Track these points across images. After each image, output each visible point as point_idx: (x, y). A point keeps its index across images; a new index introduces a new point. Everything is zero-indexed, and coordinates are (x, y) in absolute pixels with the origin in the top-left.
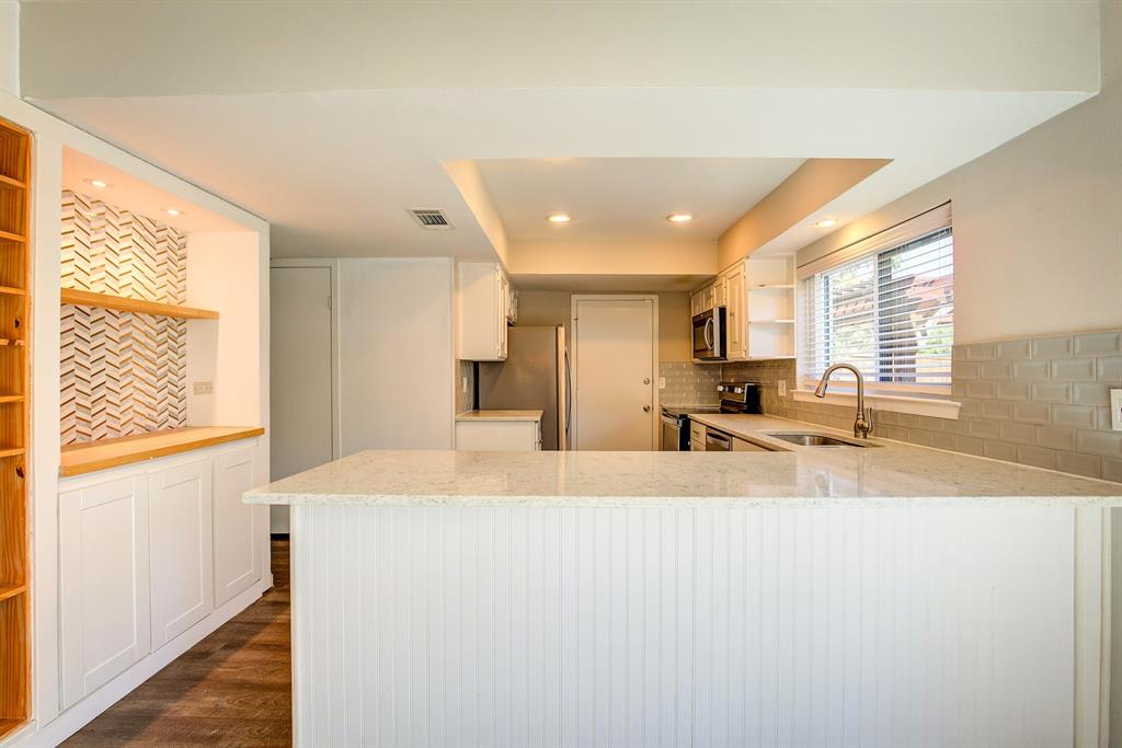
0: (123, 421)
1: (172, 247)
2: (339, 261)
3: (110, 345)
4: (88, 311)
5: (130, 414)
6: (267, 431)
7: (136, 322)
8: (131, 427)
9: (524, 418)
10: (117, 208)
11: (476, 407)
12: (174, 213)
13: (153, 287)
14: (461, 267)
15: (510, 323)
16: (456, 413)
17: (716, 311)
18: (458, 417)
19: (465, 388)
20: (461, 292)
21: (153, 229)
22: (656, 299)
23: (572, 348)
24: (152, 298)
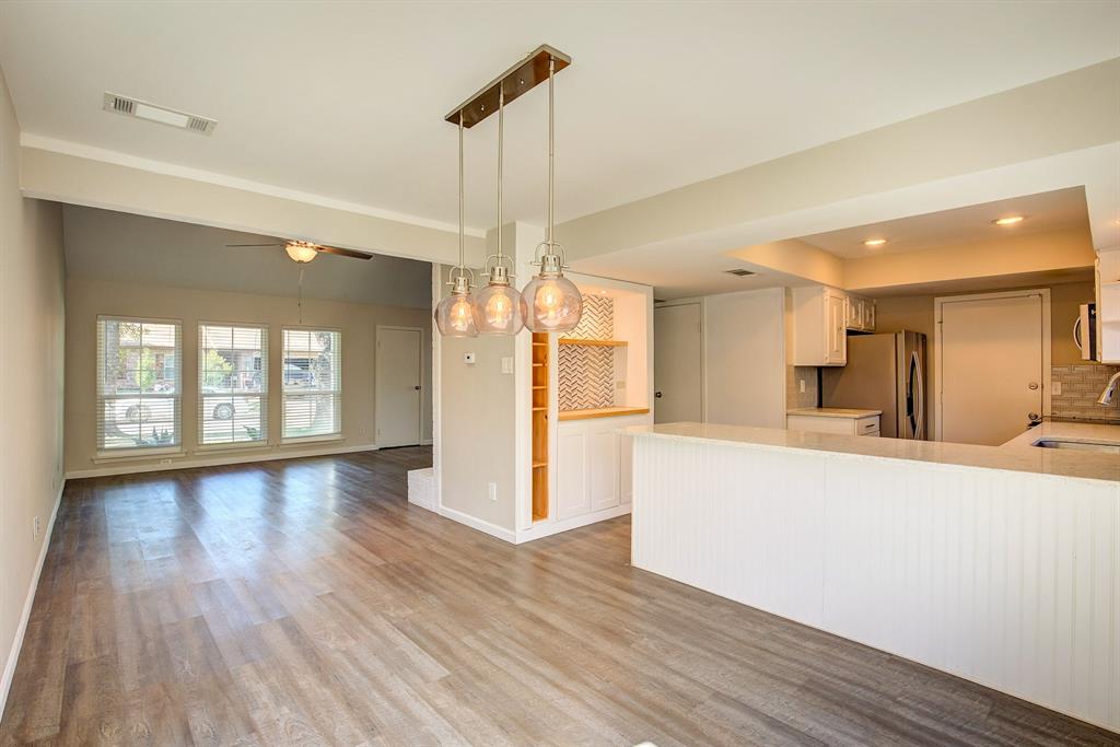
1: (606, 308)
2: (705, 298)
5: (587, 398)
6: (652, 411)
7: (590, 350)
8: (587, 404)
9: (847, 415)
11: (820, 406)
12: (604, 292)
13: (596, 331)
14: (795, 292)
15: (850, 333)
16: (787, 408)
17: (1084, 309)
18: (789, 411)
19: (803, 389)
20: (795, 313)
21: (596, 300)
22: (1046, 292)
23: (937, 351)
24: (597, 337)
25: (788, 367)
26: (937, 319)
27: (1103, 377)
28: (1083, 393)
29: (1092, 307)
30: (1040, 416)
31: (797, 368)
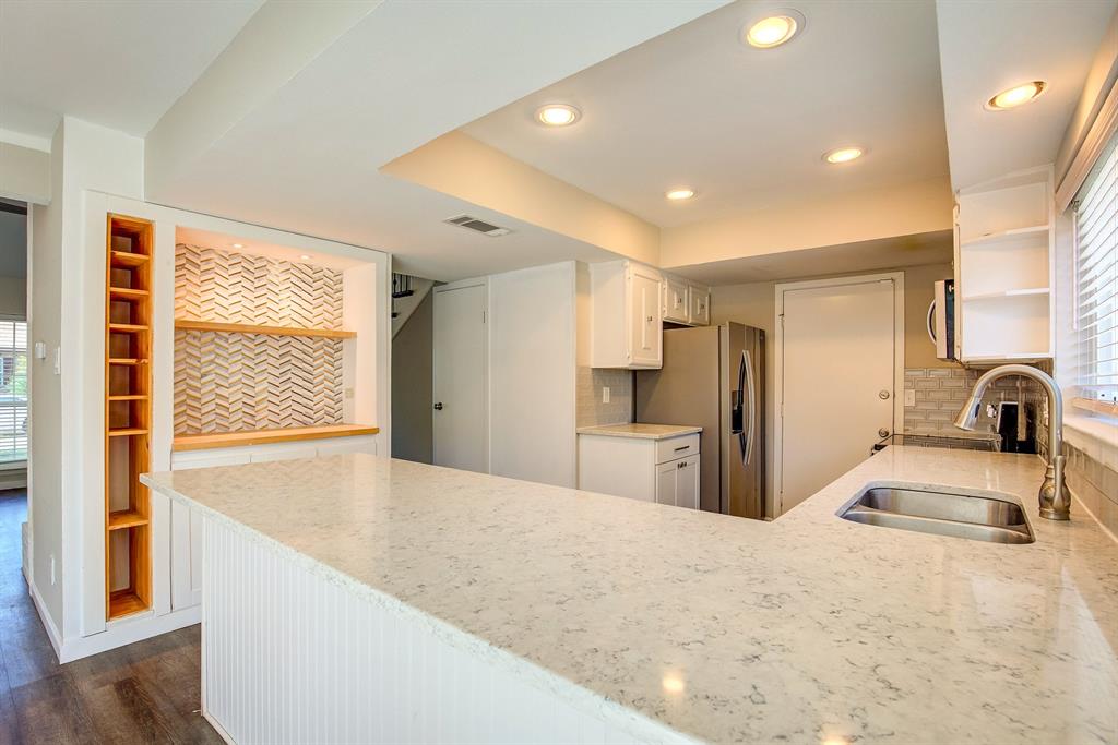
0: (283, 416)
1: (330, 285)
2: (490, 277)
3: (271, 360)
4: (253, 337)
6: (388, 431)
7: (294, 343)
10: (276, 260)
11: (634, 421)
12: (305, 258)
13: (310, 316)
14: (592, 268)
15: (667, 325)
16: (578, 426)
17: (940, 286)
18: (580, 429)
19: (606, 399)
20: (593, 296)
21: (310, 272)
22: (899, 276)
23: (776, 350)
24: (309, 325)
25: (580, 369)
26: (778, 311)
27: (962, 383)
28: (940, 403)
29: (950, 283)
30: (891, 433)
31: (597, 370)
